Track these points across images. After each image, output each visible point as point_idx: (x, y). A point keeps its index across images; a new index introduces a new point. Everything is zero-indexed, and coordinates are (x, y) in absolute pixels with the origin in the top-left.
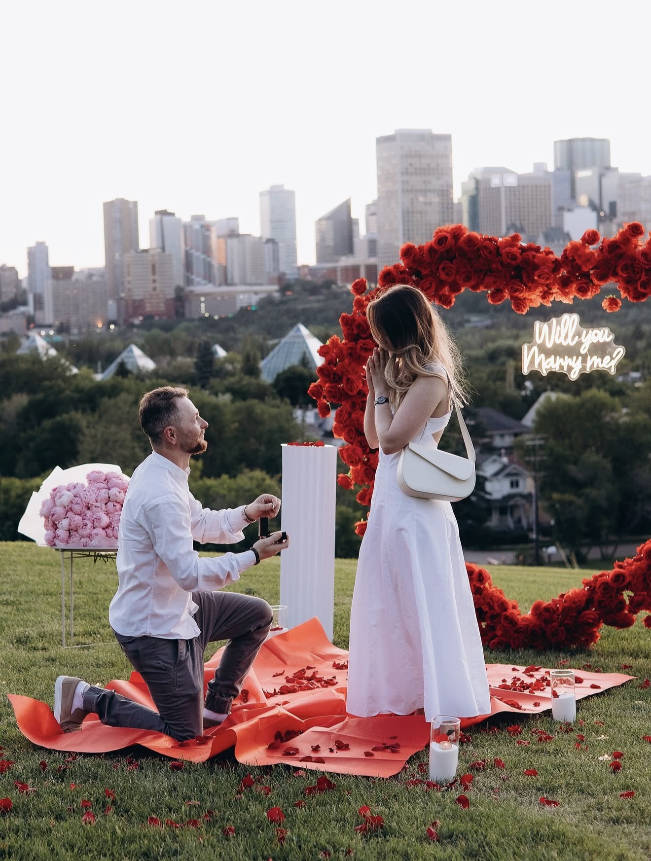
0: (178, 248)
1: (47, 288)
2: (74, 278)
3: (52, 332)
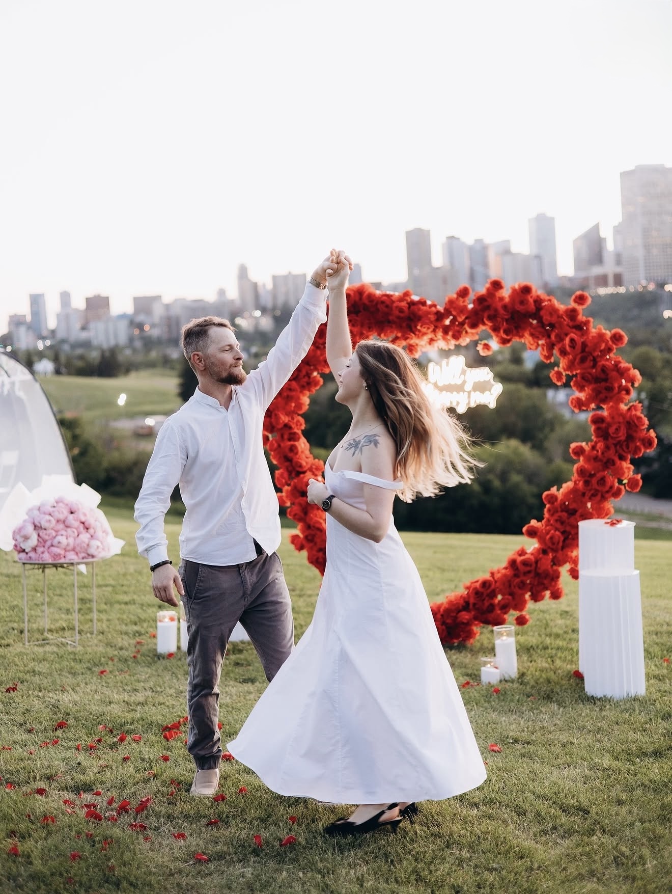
0: (464, 264)
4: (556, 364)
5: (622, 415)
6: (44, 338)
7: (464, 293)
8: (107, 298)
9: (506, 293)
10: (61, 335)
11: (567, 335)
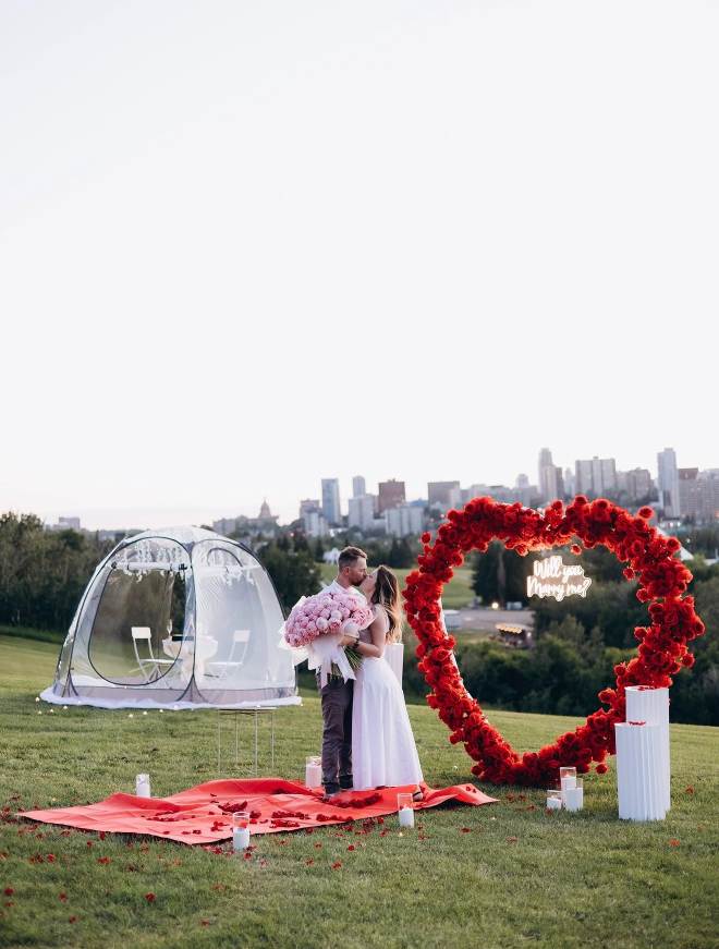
1: (675, 491)
2: (698, 477)
3: (679, 524)
4: (629, 564)
5: (676, 605)
6: (336, 526)
7: (557, 506)
8: (403, 483)
9: (590, 505)
10: (353, 522)
11: (633, 540)
